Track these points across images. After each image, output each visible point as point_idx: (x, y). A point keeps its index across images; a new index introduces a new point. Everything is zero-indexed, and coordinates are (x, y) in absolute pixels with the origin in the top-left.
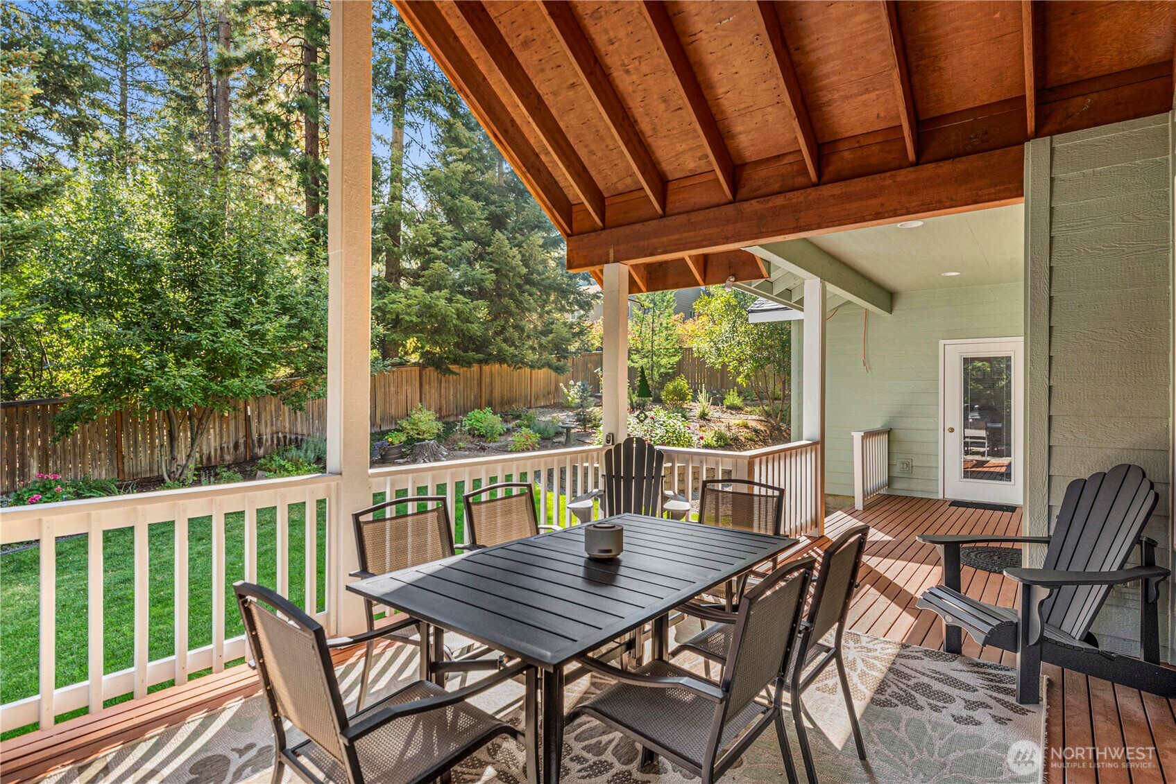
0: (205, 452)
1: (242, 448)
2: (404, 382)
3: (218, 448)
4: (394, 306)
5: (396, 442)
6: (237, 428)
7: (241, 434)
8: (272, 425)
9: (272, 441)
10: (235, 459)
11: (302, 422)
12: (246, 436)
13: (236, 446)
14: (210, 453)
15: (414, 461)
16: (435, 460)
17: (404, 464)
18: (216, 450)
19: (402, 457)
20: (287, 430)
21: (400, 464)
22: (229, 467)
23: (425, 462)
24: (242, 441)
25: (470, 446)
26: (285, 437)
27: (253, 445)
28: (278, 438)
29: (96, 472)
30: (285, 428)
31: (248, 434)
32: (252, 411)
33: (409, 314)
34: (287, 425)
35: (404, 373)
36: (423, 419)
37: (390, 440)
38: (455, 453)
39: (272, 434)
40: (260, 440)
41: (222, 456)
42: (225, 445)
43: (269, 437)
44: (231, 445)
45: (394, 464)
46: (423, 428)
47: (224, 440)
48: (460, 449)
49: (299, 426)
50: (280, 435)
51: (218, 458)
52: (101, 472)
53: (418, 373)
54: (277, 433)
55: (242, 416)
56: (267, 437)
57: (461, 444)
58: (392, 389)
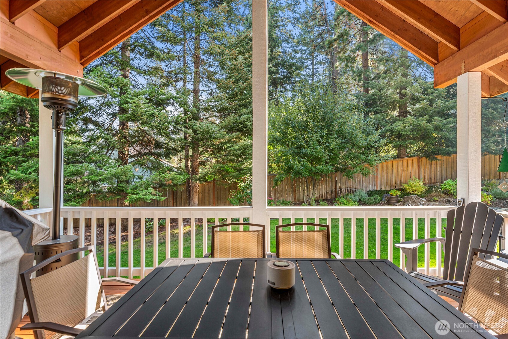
0: (321, 194)
1: (334, 193)
2: (409, 165)
3: (325, 193)
4: (397, 128)
5: (395, 195)
6: (332, 185)
7: (334, 188)
8: (345, 184)
9: (346, 191)
10: (332, 197)
11: (358, 184)
12: (335, 188)
13: (332, 192)
14: (323, 194)
15: (404, 205)
16: (415, 205)
17: (399, 205)
18: (324, 193)
19: (398, 202)
20: (352, 187)
21: (396, 206)
22: (323, 200)
23: (409, 206)
24: (334, 190)
25: (442, 199)
26: (351, 190)
27: (339, 192)
28: (348, 190)
29: (288, 198)
30: (351, 186)
31: (336, 188)
32: (338, 178)
33: (406, 131)
34: (352, 184)
35: (409, 161)
36: (415, 184)
37: (391, 193)
38: (429, 203)
39: (346, 188)
40: (341, 190)
41: (327, 196)
42: (328, 192)
43: (344, 189)
44: (330, 192)
45: (393, 205)
46: (415, 188)
47: (328, 189)
48: (434, 201)
49: (357, 185)
50: (349, 189)
51: (325, 197)
52: (289, 199)
53: (417, 160)
54: (348, 188)
55: (334, 181)
56: (343, 189)
57: (436, 198)
58: (402, 168)
